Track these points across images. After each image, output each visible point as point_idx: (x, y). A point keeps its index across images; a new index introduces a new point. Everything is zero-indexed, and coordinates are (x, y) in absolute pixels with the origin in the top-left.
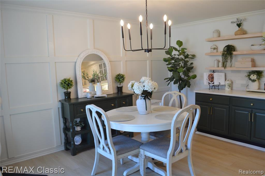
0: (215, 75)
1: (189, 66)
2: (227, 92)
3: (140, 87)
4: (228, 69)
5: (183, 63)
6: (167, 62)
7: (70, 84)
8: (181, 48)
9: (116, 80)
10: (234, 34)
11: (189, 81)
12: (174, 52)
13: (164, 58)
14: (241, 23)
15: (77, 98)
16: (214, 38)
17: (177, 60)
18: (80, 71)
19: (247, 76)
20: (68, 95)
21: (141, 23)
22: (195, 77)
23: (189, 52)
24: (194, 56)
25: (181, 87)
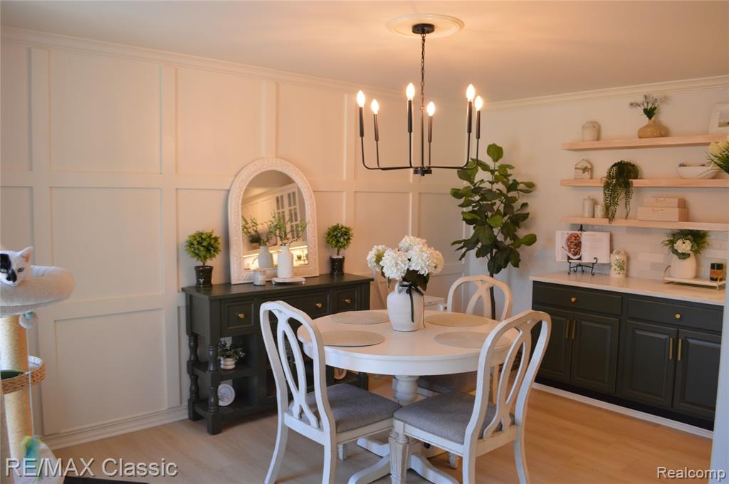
0: (586, 237)
1: (518, 210)
2: (614, 283)
3: (400, 263)
4: (619, 223)
5: (502, 202)
6: (460, 198)
7: (212, 246)
8: (498, 164)
9: (328, 242)
10: (635, 133)
11: (518, 250)
12: (481, 175)
13: (453, 189)
14: (655, 108)
15: (228, 284)
16: (583, 141)
17: (486, 195)
18: (238, 215)
19: (667, 242)
20: (204, 274)
21: (410, 102)
22: (531, 240)
23: (520, 174)
24: (530, 187)
25: (494, 265)
